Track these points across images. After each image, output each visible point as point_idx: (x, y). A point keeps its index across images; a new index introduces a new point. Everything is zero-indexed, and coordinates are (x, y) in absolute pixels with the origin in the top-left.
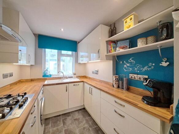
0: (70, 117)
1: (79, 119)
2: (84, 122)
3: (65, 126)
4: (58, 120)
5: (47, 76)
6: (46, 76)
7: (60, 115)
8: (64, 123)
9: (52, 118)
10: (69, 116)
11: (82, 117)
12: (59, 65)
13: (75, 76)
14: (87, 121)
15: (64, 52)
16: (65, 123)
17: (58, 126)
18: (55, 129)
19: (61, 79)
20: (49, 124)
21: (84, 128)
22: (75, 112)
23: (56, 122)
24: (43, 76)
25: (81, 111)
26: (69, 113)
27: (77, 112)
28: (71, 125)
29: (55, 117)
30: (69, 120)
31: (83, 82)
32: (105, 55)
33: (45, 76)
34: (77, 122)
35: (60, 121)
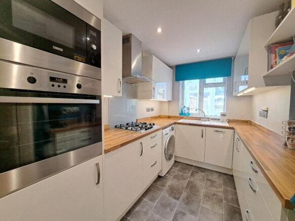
0: (203, 174)
1: (215, 182)
2: (221, 189)
3: (192, 178)
4: (187, 169)
5: (185, 114)
6: (182, 115)
7: (192, 166)
8: (192, 175)
9: (183, 163)
10: (202, 172)
11: (221, 182)
12: (201, 101)
13: (225, 118)
14: (225, 192)
15: (209, 81)
16: (194, 175)
17: (185, 173)
18: (180, 173)
19: (200, 120)
20: (177, 166)
21: (214, 195)
22: (214, 173)
23: (185, 169)
24: (180, 114)
25: (225, 176)
26: (205, 169)
27: (218, 174)
28: (199, 181)
29: (186, 164)
30: (200, 175)
31: (232, 128)
32: (262, 76)
33: (182, 113)
34: (209, 183)
35: (189, 171)
